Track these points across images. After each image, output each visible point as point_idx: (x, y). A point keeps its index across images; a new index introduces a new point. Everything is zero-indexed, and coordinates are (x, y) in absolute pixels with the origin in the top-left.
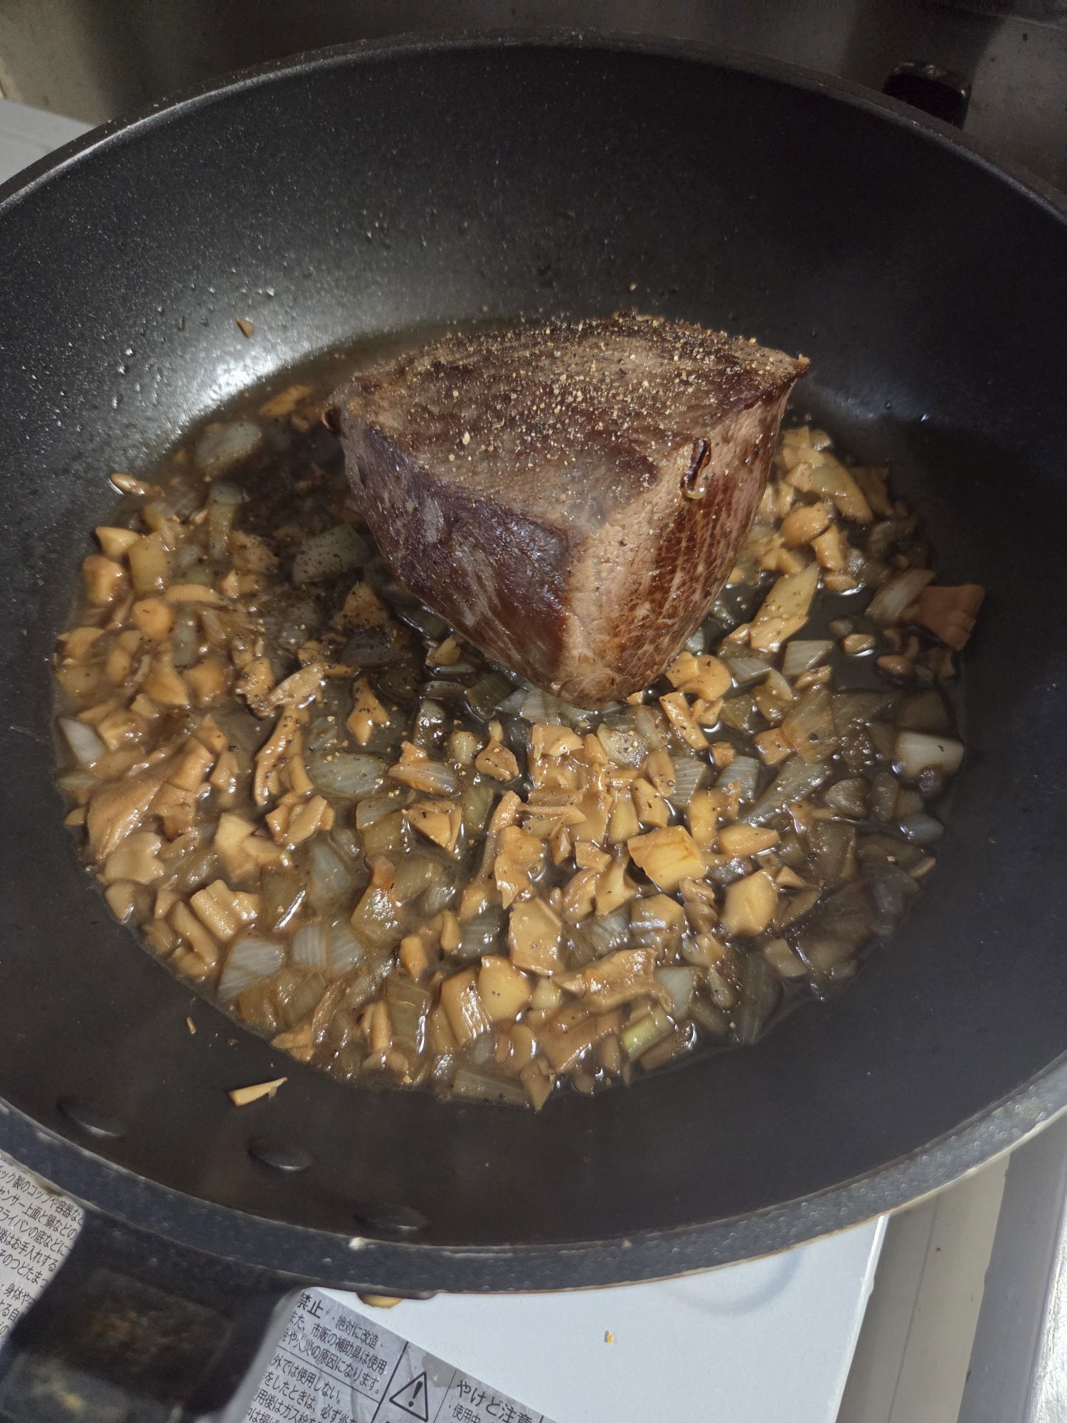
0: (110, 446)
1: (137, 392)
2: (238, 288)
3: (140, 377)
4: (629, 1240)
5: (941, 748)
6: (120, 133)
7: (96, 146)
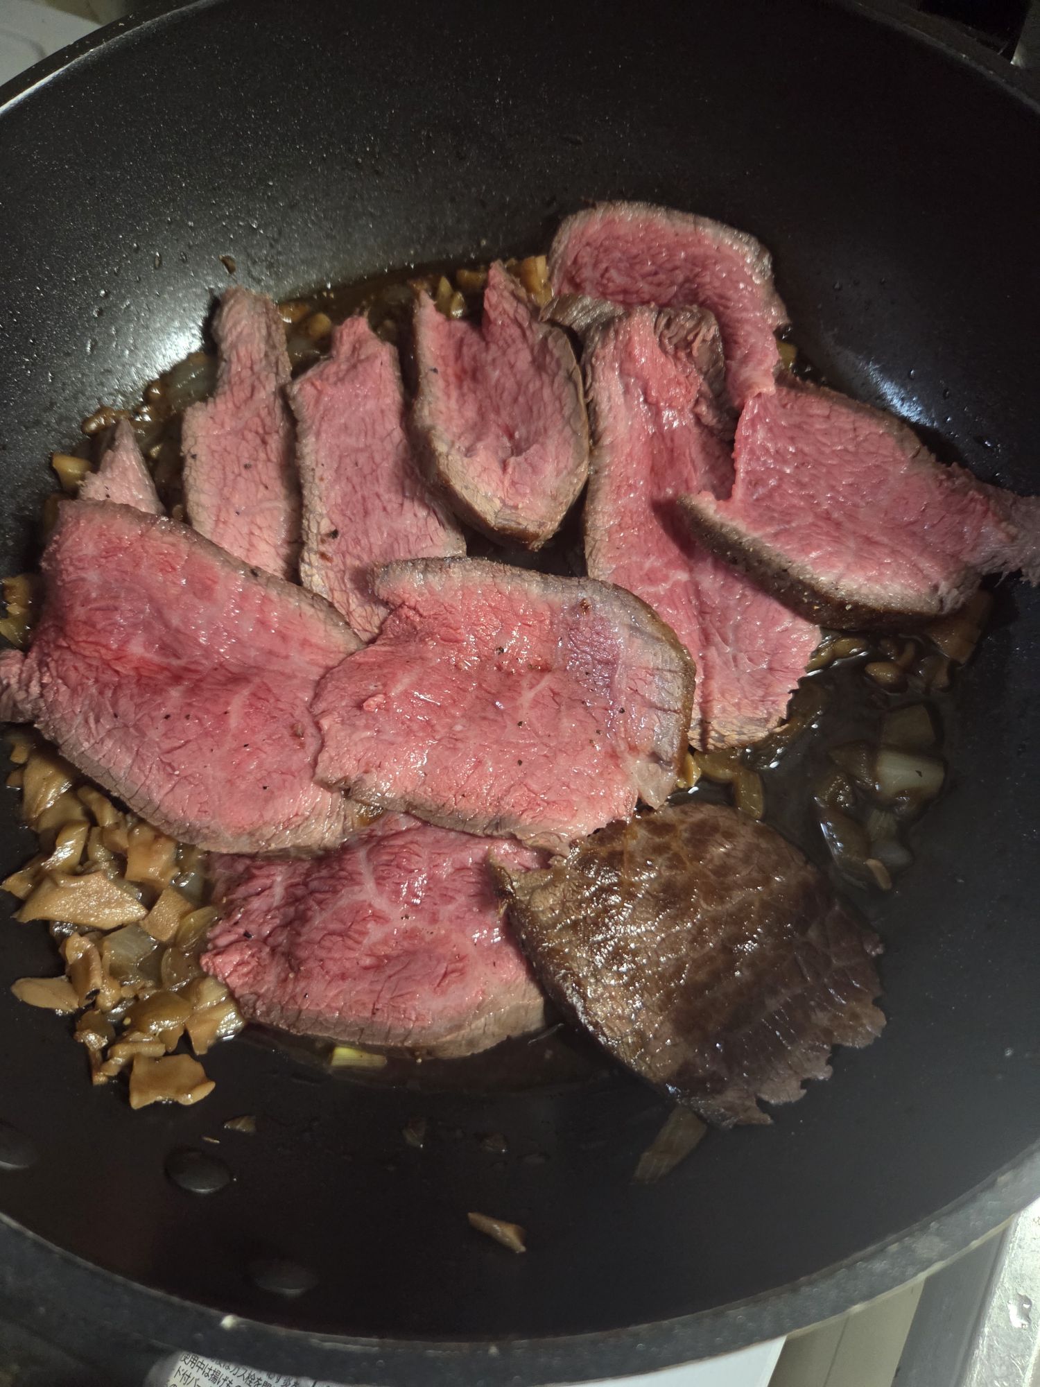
0: (84, 395)
1: (112, 336)
2: (219, 220)
3: (113, 320)
4: (497, 1346)
5: (920, 773)
6: (82, 57)
7: (57, 73)
